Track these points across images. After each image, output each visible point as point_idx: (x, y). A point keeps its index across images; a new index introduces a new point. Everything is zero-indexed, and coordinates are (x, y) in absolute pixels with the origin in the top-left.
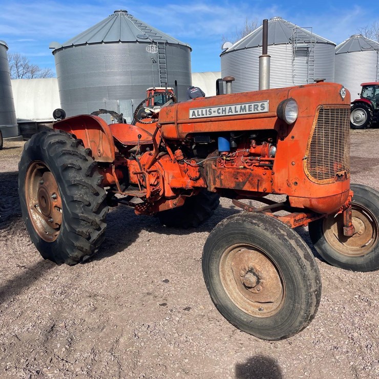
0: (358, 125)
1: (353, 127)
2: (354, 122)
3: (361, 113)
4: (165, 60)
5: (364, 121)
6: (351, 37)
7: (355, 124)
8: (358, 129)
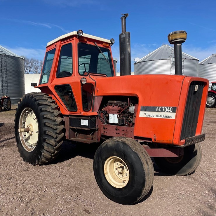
0: (210, 105)
1: (207, 106)
2: (208, 103)
3: (212, 99)
4: (100, 67)
5: (213, 103)
7: (208, 104)
8: (210, 107)
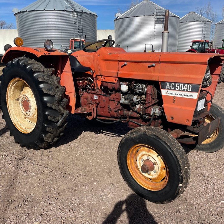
6: (189, 13)
